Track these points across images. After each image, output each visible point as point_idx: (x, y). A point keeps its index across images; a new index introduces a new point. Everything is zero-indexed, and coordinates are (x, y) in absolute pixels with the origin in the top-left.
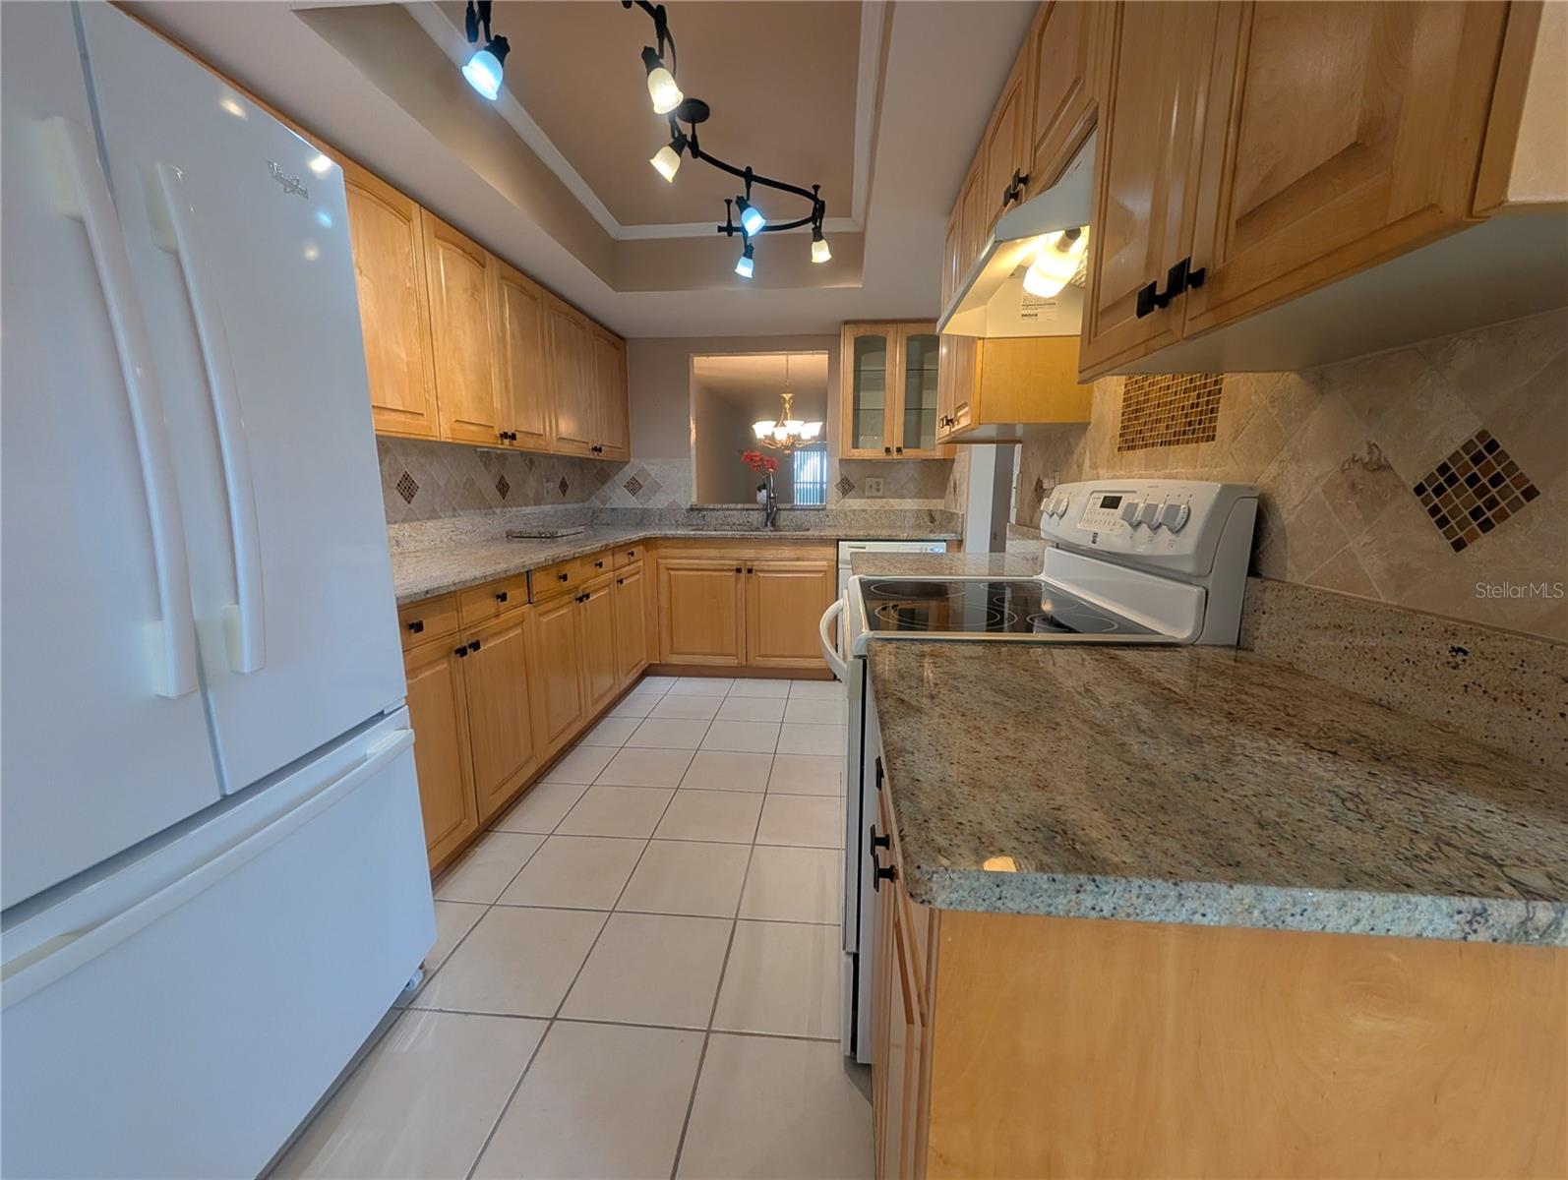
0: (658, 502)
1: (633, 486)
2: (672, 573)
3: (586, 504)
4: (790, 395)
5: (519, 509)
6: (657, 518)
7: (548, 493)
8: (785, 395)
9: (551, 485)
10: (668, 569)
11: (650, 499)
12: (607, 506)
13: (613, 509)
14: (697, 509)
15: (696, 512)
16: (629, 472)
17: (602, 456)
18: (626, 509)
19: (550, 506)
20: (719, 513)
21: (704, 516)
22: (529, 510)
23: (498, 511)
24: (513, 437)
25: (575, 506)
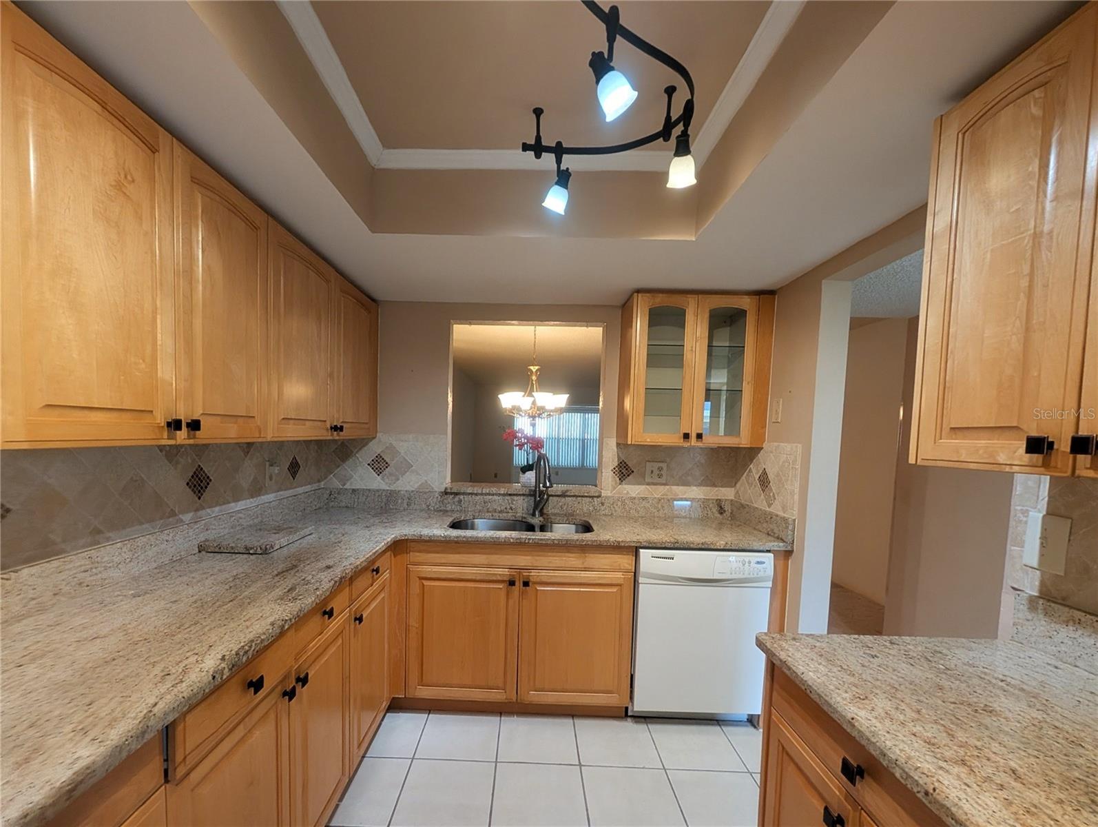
0: (407, 483)
1: (379, 465)
2: (426, 583)
3: (322, 484)
4: (537, 368)
5: (224, 507)
6: (405, 502)
7: (271, 479)
8: (532, 368)
9: (276, 470)
10: (421, 578)
11: (398, 479)
12: (347, 486)
13: (354, 490)
14: (451, 493)
15: (451, 497)
16: (374, 448)
17: (344, 435)
18: (369, 490)
19: (274, 495)
20: (478, 498)
21: (460, 501)
22: (241, 505)
23: (187, 517)
24: (195, 425)
25: (308, 488)
